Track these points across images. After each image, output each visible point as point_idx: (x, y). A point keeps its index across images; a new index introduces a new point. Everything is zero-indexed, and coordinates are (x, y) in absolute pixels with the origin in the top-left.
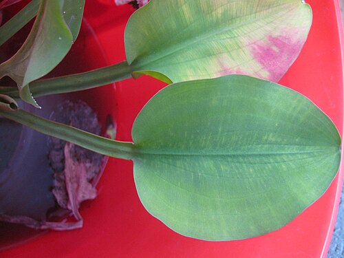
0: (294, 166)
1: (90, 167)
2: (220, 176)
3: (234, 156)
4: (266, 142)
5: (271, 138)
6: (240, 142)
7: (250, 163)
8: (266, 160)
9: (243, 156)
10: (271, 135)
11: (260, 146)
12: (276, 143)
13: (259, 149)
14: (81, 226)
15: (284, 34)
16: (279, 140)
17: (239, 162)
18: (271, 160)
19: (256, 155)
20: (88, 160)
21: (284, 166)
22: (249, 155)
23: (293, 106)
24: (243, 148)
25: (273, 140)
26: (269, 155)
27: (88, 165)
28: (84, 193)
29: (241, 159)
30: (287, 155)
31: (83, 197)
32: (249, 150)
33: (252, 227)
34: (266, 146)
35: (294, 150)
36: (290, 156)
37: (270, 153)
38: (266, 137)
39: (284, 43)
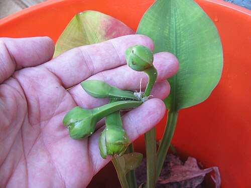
0: (182, 20)
1: (173, 163)
2: (188, 59)
3: (176, 52)
4: (169, 34)
5: (166, 32)
6: (169, 49)
7: (180, 43)
8: (179, 35)
9: (176, 47)
10: (165, 32)
11: (171, 38)
12: (169, 29)
13: (173, 38)
14: (217, 168)
15: (104, 28)
16: (168, 27)
17: (180, 49)
18: (179, 31)
19: (176, 40)
20: (168, 165)
21: (182, 25)
22: (176, 44)
23: (150, 20)
24: (172, 47)
25: (167, 30)
26: (176, 33)
27: (171, 164)
28: (193, 167)
29: (178, 48)
30: (176, 23)
31: (196, 167)
32: (173, 44)
33: (215, 42)
34: (171, 34)
35: (173, 19)
36: (177, 21)
37: (175, 32)
38: (166, 35)
39: (111, 28)
